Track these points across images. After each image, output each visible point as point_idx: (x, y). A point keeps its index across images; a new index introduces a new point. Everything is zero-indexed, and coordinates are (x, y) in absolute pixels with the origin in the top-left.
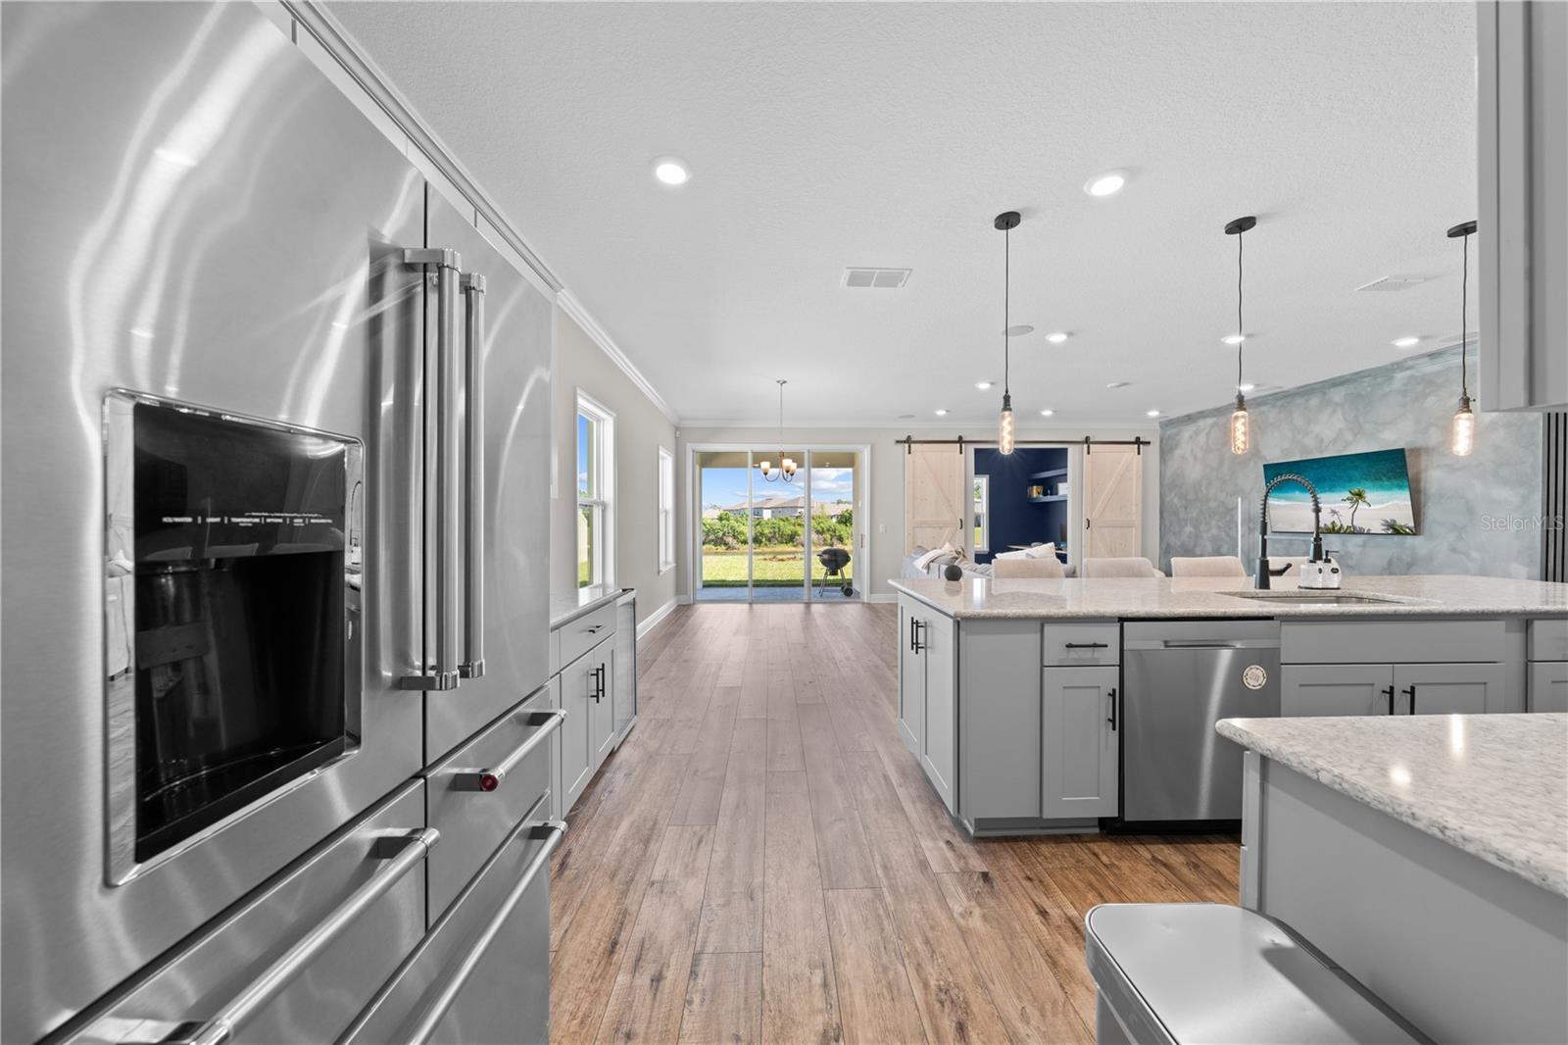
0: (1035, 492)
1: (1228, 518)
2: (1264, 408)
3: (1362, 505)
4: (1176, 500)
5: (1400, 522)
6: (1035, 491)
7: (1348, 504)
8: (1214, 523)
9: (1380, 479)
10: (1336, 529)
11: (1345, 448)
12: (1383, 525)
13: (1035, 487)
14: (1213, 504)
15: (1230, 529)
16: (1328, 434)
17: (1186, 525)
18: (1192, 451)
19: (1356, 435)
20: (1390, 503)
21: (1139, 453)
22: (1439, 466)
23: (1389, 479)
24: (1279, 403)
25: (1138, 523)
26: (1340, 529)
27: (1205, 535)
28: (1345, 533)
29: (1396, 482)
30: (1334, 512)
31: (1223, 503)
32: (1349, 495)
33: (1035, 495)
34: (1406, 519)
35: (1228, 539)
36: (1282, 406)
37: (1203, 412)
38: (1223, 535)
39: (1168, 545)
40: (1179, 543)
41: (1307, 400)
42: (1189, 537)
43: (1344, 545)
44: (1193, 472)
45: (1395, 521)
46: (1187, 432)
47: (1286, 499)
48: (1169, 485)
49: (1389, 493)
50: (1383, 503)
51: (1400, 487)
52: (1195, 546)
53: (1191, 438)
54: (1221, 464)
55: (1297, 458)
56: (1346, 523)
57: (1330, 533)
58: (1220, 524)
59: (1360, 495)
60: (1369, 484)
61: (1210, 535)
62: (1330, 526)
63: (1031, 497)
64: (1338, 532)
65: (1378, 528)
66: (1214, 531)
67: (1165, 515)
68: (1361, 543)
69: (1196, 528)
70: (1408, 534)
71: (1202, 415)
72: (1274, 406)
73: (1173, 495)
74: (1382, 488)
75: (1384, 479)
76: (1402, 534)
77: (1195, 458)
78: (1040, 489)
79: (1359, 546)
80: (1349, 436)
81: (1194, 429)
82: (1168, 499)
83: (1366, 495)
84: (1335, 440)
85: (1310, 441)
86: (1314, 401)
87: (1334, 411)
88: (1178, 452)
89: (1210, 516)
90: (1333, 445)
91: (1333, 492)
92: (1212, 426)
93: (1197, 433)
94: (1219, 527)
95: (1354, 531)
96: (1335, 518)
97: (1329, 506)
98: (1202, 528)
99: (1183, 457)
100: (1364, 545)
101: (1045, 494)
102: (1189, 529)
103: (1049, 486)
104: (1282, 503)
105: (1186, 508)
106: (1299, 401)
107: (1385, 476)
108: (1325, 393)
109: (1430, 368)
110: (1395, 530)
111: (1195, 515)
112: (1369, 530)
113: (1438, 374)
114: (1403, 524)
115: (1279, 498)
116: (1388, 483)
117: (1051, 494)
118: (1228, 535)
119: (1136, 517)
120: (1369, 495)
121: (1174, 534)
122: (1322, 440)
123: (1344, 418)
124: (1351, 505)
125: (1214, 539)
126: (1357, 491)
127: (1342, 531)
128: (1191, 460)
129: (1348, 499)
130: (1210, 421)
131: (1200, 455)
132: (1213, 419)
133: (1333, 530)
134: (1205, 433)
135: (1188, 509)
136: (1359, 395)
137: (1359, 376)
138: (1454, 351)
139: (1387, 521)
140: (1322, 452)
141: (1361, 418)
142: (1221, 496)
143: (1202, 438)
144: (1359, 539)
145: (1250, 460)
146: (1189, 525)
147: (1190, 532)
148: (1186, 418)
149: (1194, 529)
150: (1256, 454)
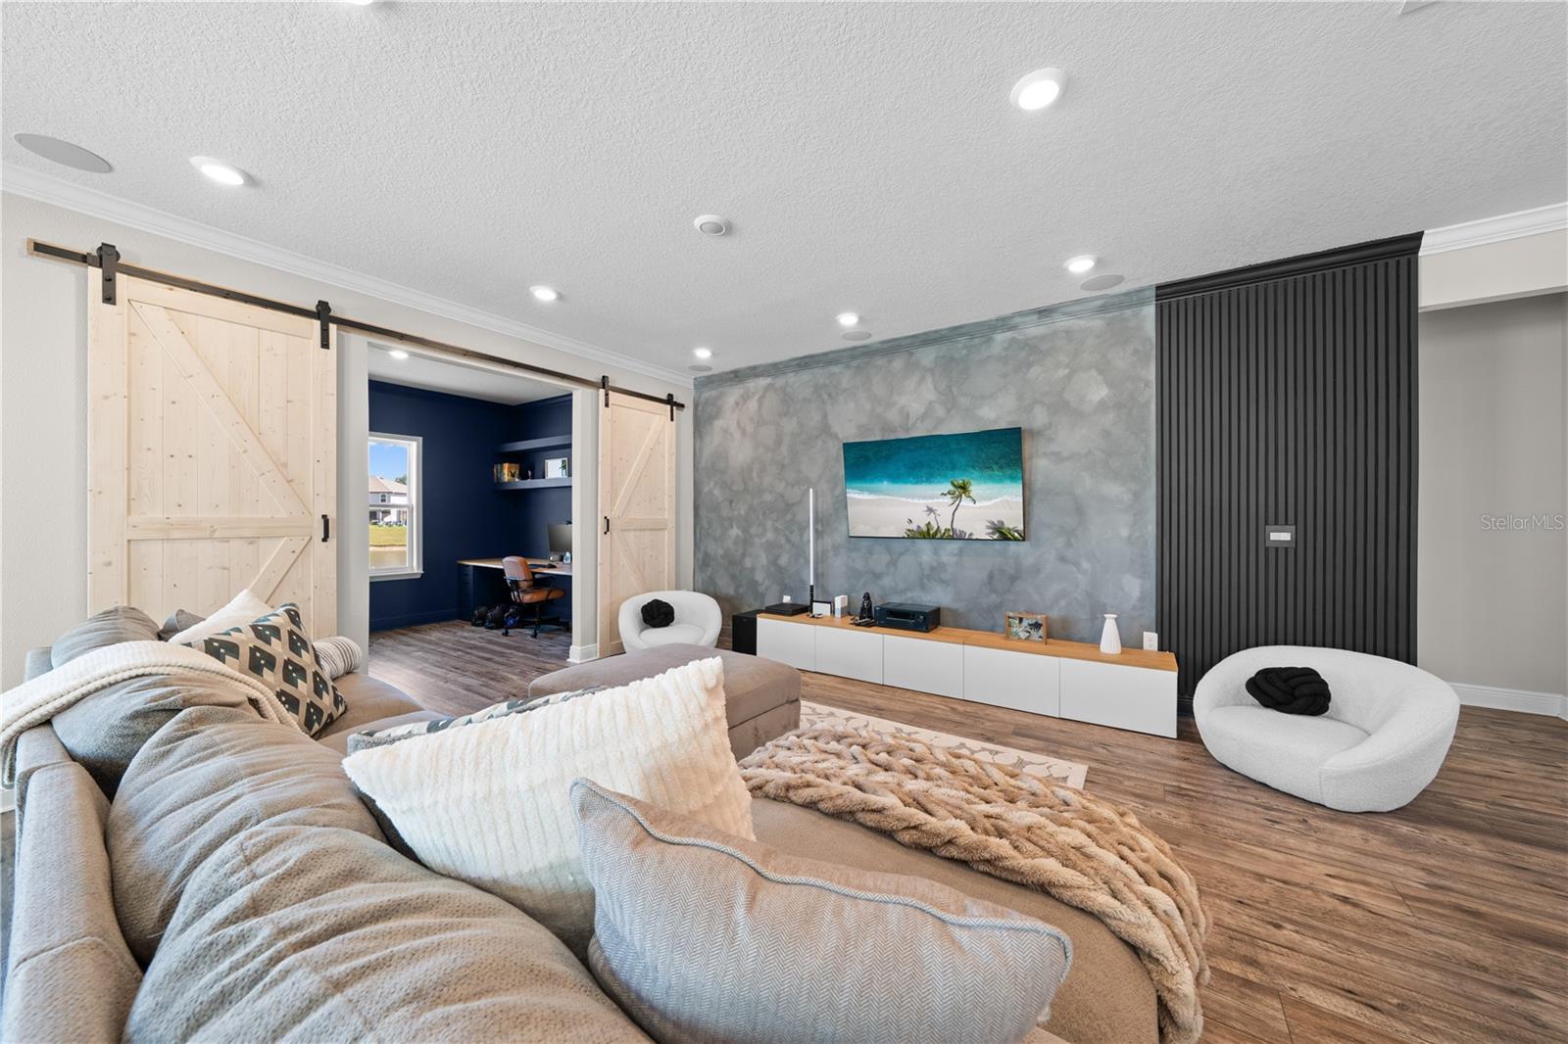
0: (507, 473)
1: (789, 517)
2: (835, 369)
3: (965, 502)
4: (716, 492)
5: (1009, 524)
6: (506, 471)
7: (948, 499)
8: (769, 524)
9: (990, 468)
10: (931, 532)
11: (935, 427)
12: (988, 527)
13: (506, 465)
14: (768, 497)
15: (791, 533)
16: (916, 408)
17: (732, 527)
18: (738, 423)
19: (949, 411)
20: (1000, 499)
21: (672, 420)
22: (1045, 454)
23: (1001, 468)
24: (854, 363)
25: (671, 525)
26: (936, 532)
27: (757, 540)
28: (941, 538)
29: (1009, 472)
30: (930, 510)
31: (782, 496)
32: (952, 488)
33: (506, 478)
34: (1014, 521)
35: (788, 546)
36: (858, 367)
37: (754, 368)
38: (783, 541)
39: (707, 555)
40: (721, 552)
41: (890, 362)
42: (735, 543)
43: (936, 552)
44: (741, 452)
45: (1002, 523)
46: (732, 395)
48: (705, 471)
49: (999, 486)
50: (990, 499)
51: (1013, 479)
52: (744, 555)
53: (737, 404)
54: (779, 442)
55: (878, 438)
56: (945, 525)
57: (925, 538)
58: (777, 524)
59: (964, 488)
60: (976, 474)
61: (764, 540)
62: (925, 529)
63: (499, 483)
64: (934, 537)
65: (981, 532)
66: (770, 535)
67: (703, 512)
68: (956, 552)
69: (745, 531)
70: (1016, 539)
71: (754, 372)
72: (848, 367)
73: (712, 484)
74: (991, 479)
75: (995, 467)
76: (1009, 539)
77: (744, 432)
78: (515, 468)
79: (953, 555)
80: (940, 411)
81: (742, 391)
82: (706, 490)
83: (971, 488)
84: (924, 417)
85: (893, 415)
86: (898, 363)
87: (922, 379)
88: (719, 424)
89: (764, 514)
90: (922, 421)
91: (931, 482)
92: (768, 388)
93: (746, 398)
94: (776, 530)
95: (953, 536)
96: (931, 518)
98: (753, 530)
99: (726, 431)
100: (961, 552)
101: (523, 476)
102: (735, 532)
103: (530, 464)
104: (865, 496)
105: (731, 502)
106: (880, 361)
107: (997, 463)
108: (912, 354)
109: (1034, 330)
110: (1002, 534)
111: (742, 512)
112: (971, 534)
113: (1043, 338)
114: (1011, 527)
116: (1001, 474)
117: (533, 478)
118: (788, 540)
119: (668, 516)
120: (975, 489)
121: (715, 540)
122: (908, 415)
123: (935, 388)
124: (951, 501)
125: (771, 547)
126: (961, 482)
127: (939, 536)
128: (737, 435)
129: (949, 493)
130: (763, 382)
131: (750, 428)
132: (769, 380)
133: (927, 534)
134: (756, 397)
135: (733, 504)
136: (952, 359)
137: (956, 332)
138: (1067, 310)
139: (993, 523)
140: (907, 431)
141: (954, 389)
142: (780, 487)
143: (753, 405)
144: (955, 546)
145: (817, 438)
146: (735, 526)
147: (737, 536)
148: (732, 375)
149: (743, 531)
150: (825, 430)
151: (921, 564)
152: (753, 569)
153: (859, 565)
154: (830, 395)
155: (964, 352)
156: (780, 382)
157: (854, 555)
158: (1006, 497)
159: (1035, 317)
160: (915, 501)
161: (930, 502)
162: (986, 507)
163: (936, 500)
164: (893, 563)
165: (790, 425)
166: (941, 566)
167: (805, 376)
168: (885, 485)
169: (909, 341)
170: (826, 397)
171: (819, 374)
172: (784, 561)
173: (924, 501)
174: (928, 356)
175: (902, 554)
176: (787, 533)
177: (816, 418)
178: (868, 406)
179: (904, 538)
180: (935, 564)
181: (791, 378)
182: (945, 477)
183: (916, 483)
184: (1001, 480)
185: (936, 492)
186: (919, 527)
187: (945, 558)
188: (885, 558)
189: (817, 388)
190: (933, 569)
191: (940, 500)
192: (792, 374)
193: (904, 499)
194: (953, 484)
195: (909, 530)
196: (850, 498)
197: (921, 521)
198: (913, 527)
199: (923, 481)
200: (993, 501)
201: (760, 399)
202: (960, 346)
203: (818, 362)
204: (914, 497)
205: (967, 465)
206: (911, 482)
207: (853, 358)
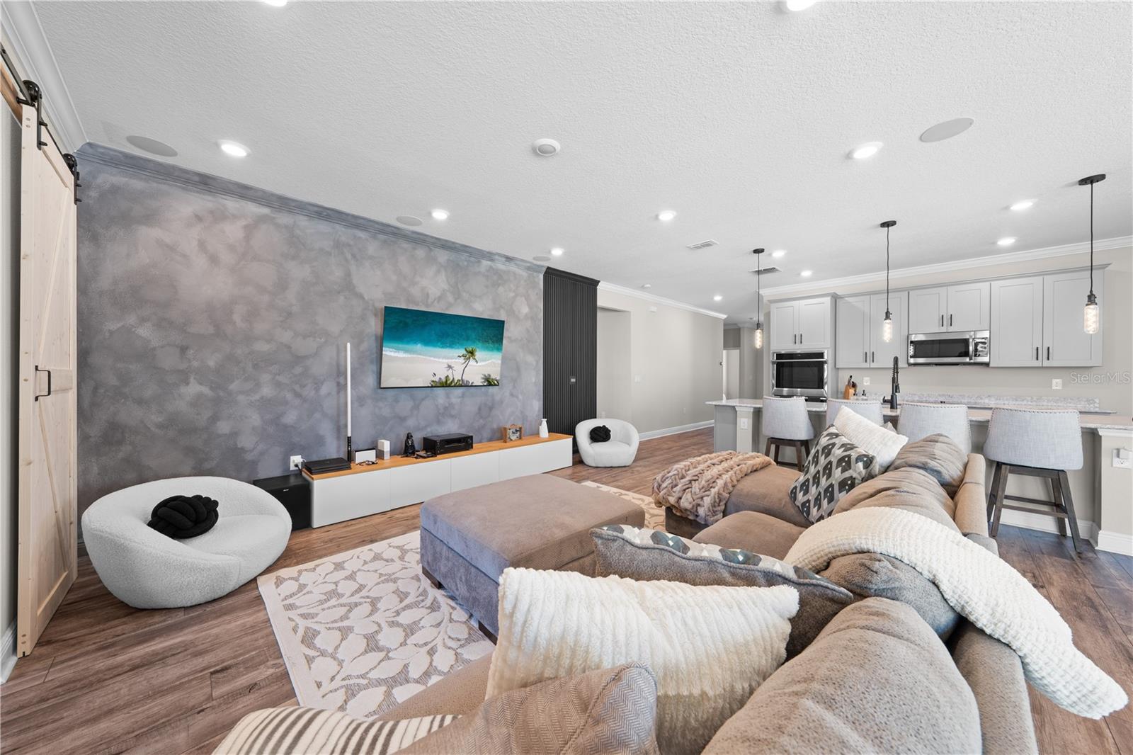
1: (298, 370)
2: (361, 234)
4: (144, 332)
5: (493, 377)
8: (265, 377)
10: (448, 382)
11: (447, 309)
12: (482, 378)
14: (262, 347)
15: (303, 386)
16: (434, 291)
17: (187, 383)
18: (202, 245)
19: (456, 299)
24: (381, 237)
26: (451, 382)
27: (241, 398)
28: (455, 386)
30: (449, 367)
31: (289, 347)
32: (464, 352)
34: (495, 374)
35: (297, 402)
36: (385, 242)
38: (289, 396)
41: (414, 249)
42: (195, 404)
43: (448, 396)
44: (205, 284)
45: (490, 376)
46: (188, 205)
47: (406, 351)
52: (215, 419)
54: (282, 285)
55: (403, 306)
56: (457, 377)
57: (443, 386)
59: (471, 353)
61: (257, 397)
62: (444, 380)
64: (450, 386)
65: (478, 381)
66: (267, 391)
68: (460, 395)
69: (217, 387)
70: (496, 385)
72: (374, 237)
76: (492, 385)
77: (214, 260)
79: (460, 397)
80: (451, 299)
81: (210, 205)
84: (440, 299)
85: (415, 291)
86: (421, 253)
87: (438, 271)
89: (255, 366)
90: (438, 302)
92: (262, 219)
93: (220, 216)
94: (278, 385)
95: (462, 384)
96: (449, 372)
97: (444, 361)
98: (234, 386)
100: (463, 396)
102: (194, 388)
104: (401, 355)
105: (184, 349)
106: (405, 245)
108: (432, 249)
109: (504, 267)
110: (489, 382)
111: (211, 363)
112: (473, 383)
113: (507, 273)
115: (398, 349)
118: (298, 395)
122: (428, 295)
123: (447, 280)
124: (464, 361)
125: (265, 404)
126: (471, 349)
127: (453, 385)
128: (200, 262)
129: (463, 356)
130: (253, 209)
131: (227, 258)
132: (265, 211)
133: (445, 384)
134: (244, 222)
135: (190, 352)
136: (458, 265)
137: (465, 249)
138: (518, 262)
139: (485, 375)
140: (427, 305)
141: (459, 286)
142: (286, 337)
143: (234, 231)
144: (459, 391)
145: (339, 293)
146: (192, 380)
147: (200, 396)
148: (196, 178)
149: (211, 388)
150: (348, 286)
151: (437, 406)
152: (234, 434)
153: (386, 412)
154: (354, 256)
155: (466, 263)
156: (285, 219)
157: (381, 404)
158: (493, 360)
159: (504, 259)
160: (440, 360)
161: (450, 361)
162: (483, 366)
163: (454, 360)
164: (416, 407)
165: (299, 272)
166: (451, 405)
167: (323, 227)
168: (419, 346)
169: (433, 240)
170: (349, 257)
171: (344, 234)
172: (290, 418)
173: (447, 361)
174: (443, 256)
175: (423, 399)
176: (297, 388)
177: (337, 274)
178: (394, 278)
179: (428, 387)
180: (447, 405)
181: (302, 221)
182: (462, 345)
183: (442, 347)
184: (492, 350)
185: (455, 354)
186: (440, 379)
187: (454, 400)
188: (410, 404)
189: (338, 245)
190: (446, 408)
191: (457, 360)
192: (306, 218)
193: (432, 359)
194: (466, 350)
195: (433, 381)
196: (386, 355)
197: (442, 374)
198: (436, 379)
199: (447, 347)
200: (487, 362)
201: (246, 227)
202: (463, 258)
203: (344, 220)
204: (439, 358)
205: (476, 339)
206: (439, 347)
207: (382, 232)
